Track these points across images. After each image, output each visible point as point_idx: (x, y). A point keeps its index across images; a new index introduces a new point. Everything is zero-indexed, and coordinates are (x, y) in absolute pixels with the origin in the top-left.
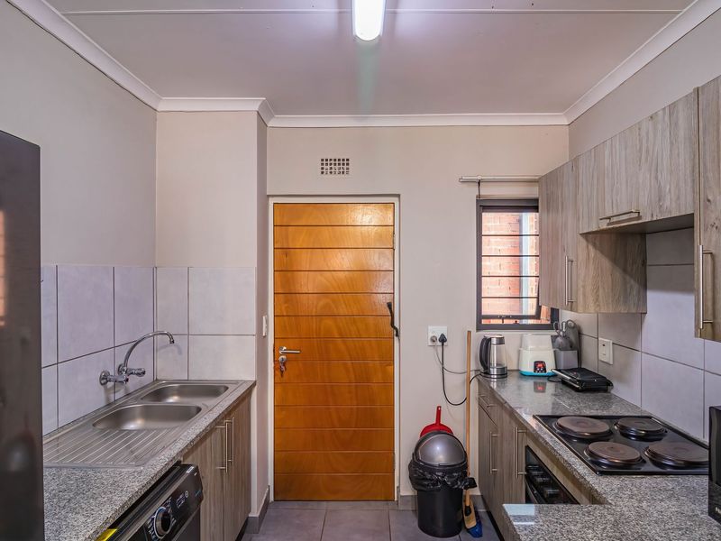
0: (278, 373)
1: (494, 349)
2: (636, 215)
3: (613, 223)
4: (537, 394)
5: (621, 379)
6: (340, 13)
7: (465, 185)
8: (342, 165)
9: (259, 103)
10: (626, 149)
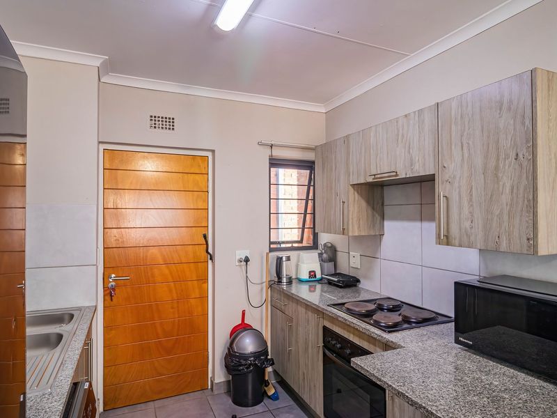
0: (108, 298)
1: (284, 264)
2: (395, 174)
3: (377, 178)
4: (311, 293)
5: (366, 277)
6: (210, 5)
7: (261, 147)
8: (167, 123)
9: (101, 61)
10: (387, 134)
